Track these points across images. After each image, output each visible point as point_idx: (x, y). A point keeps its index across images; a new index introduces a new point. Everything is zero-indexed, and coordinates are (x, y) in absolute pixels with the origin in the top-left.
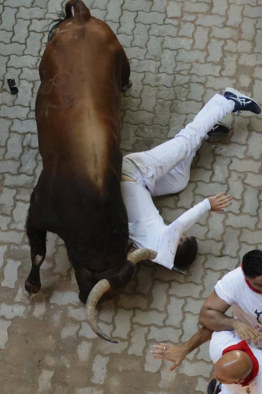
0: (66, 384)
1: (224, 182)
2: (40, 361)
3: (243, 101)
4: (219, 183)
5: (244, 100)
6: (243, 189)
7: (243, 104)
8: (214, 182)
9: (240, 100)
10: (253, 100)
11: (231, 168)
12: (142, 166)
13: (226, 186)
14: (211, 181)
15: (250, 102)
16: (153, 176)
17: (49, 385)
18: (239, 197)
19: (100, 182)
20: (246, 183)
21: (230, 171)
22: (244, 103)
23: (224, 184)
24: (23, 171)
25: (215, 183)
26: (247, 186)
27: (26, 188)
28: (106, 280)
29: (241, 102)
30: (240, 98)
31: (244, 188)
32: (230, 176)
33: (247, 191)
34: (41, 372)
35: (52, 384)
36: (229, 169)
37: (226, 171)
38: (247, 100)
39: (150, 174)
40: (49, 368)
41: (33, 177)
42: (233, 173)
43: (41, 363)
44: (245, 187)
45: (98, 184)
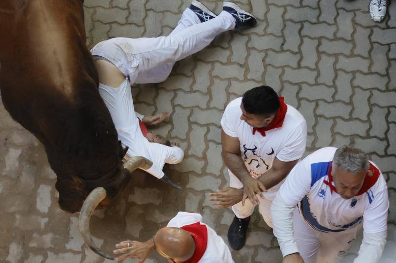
0: (34, 163)
2: (6, 139)
3: (242, 17)
5: (244, 16)
7: (242, 20)
9: (240, 16)
10: (252, 16)
15: (250, 18)
16: (137, 67)
17: (17, 164)
19: (69, 90)
22: (244, 19)
28: (102, 188)
29: (241, 19)
30: (240, 14)
34: (7, 150)
35: (20, 162)
38: (247, 16)
39: (135, 64)
40: (16, 146)
43: (8, 141)
45: (66, 92)
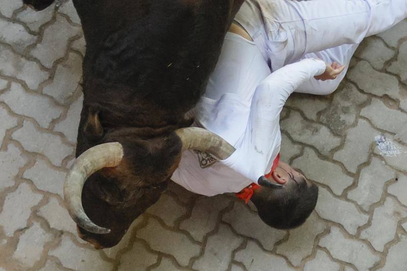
1: (366, 208)
4: (357, 205)
6: (393, 237)
8: (348, 200)
11: (391, 190)
12: (272, 20)
13: (367, 217)
14: (344, 196)
18: (380, 248)
20: (403, 229)
21: (386, 194)
23: (365, 212)
24: (22, 19)
25: (350, 203)
26: (403, 234)
27: (14, 51)
31: (397, 235)
32: (381, 203)
33: (399, 243)
36: (385, 191)
37: (380, 191)
41: (36, 38)
42: (389, 199)
44: (399, 235)
